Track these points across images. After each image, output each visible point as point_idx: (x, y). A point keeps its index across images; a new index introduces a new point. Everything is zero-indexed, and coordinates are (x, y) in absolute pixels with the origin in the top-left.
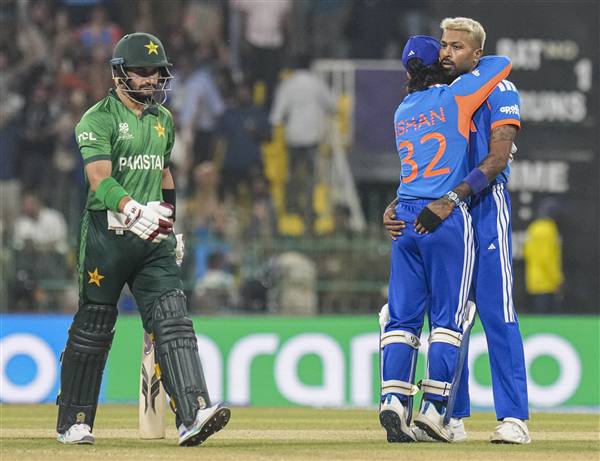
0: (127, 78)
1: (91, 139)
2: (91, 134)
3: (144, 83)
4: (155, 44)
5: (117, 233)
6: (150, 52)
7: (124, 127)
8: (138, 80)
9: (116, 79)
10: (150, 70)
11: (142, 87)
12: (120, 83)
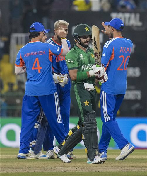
0: (80, 40)
1: (71, 61)
2: (71, 60)
3: (85, 41)
4: (88, 27)
5: (88, 90)
6: (86, 30)
7: (81, 56)
8: (83, 40)
9: (76, 40)
10: (87, 36)
11: (85, 42)
12: (77, 41)
